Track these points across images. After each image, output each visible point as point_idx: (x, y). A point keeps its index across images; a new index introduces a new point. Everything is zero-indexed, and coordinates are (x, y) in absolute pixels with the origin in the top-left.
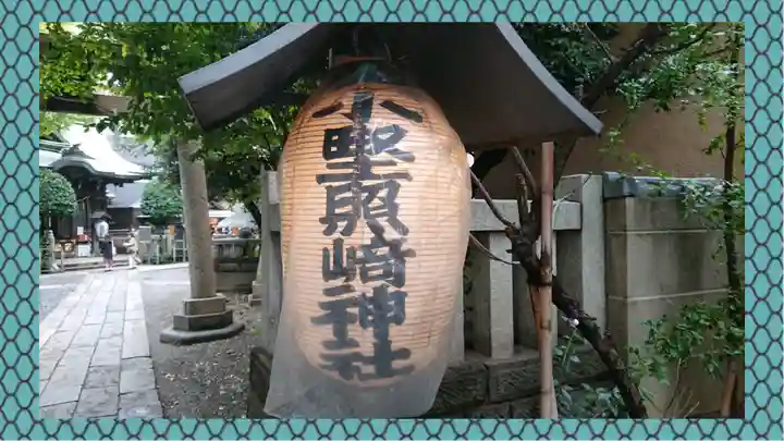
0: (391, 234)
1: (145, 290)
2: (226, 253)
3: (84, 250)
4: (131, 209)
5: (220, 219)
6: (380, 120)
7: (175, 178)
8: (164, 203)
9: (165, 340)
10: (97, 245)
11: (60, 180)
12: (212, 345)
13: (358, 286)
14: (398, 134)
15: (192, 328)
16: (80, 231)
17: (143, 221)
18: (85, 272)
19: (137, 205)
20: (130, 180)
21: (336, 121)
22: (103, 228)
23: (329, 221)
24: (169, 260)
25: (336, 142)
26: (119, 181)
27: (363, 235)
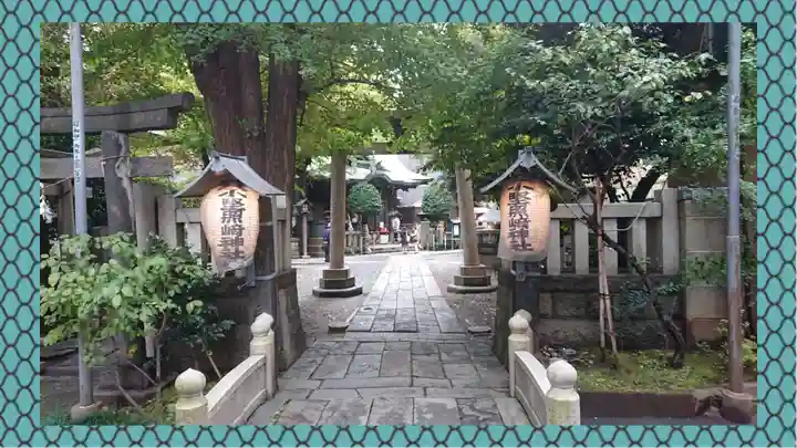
0: (524, 217)
1: (431, 267)
2: (484, 240)
3: (384, 238)
4: (414, 208)
5: (479, 215)
6: (523, 190)
7: (453, 187)
8: (438, 203)
9: (450, 290)
10: (392, 235)
11: (371, 188)
12: (478, 295)
13: (517, 229)
14: (527, 193)
15: (465, 285)
16: (382, 224)
17: (422, 217)
18: (388, 254)
19: (418, 204)
20: (414, 186)
21: (512, 191)
22: (396, 222)
23: (511, 214)
24: (441, 248)
25: (512, 196)
26: (406, 187)
27: (518, 217)
